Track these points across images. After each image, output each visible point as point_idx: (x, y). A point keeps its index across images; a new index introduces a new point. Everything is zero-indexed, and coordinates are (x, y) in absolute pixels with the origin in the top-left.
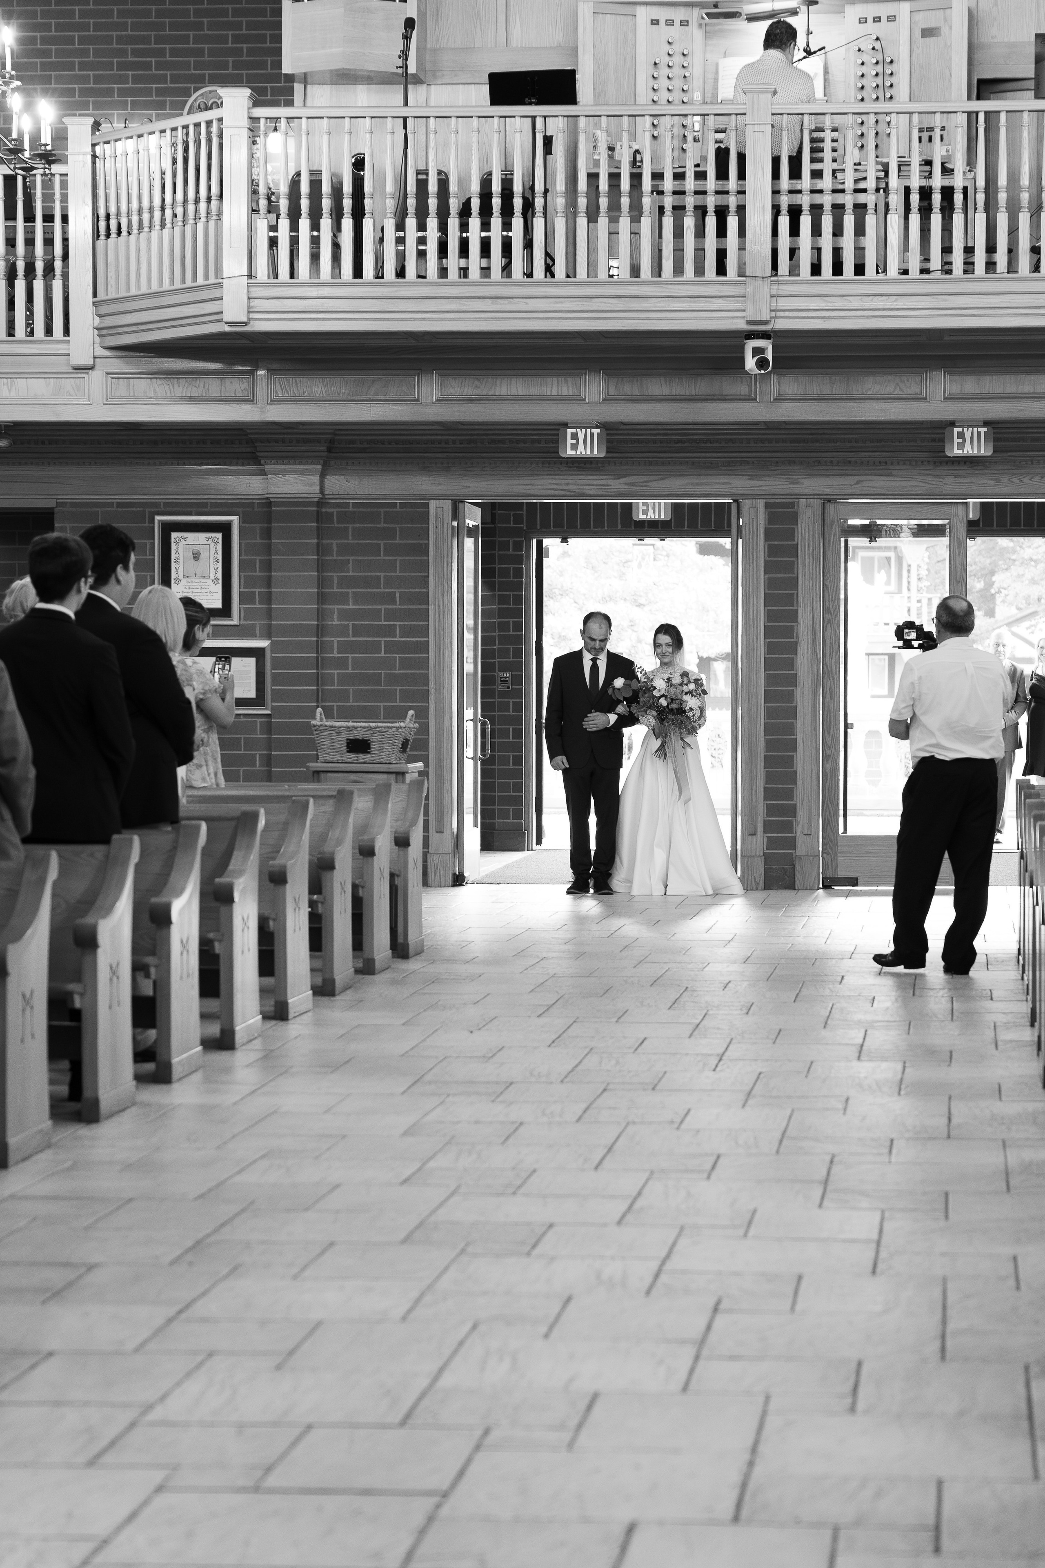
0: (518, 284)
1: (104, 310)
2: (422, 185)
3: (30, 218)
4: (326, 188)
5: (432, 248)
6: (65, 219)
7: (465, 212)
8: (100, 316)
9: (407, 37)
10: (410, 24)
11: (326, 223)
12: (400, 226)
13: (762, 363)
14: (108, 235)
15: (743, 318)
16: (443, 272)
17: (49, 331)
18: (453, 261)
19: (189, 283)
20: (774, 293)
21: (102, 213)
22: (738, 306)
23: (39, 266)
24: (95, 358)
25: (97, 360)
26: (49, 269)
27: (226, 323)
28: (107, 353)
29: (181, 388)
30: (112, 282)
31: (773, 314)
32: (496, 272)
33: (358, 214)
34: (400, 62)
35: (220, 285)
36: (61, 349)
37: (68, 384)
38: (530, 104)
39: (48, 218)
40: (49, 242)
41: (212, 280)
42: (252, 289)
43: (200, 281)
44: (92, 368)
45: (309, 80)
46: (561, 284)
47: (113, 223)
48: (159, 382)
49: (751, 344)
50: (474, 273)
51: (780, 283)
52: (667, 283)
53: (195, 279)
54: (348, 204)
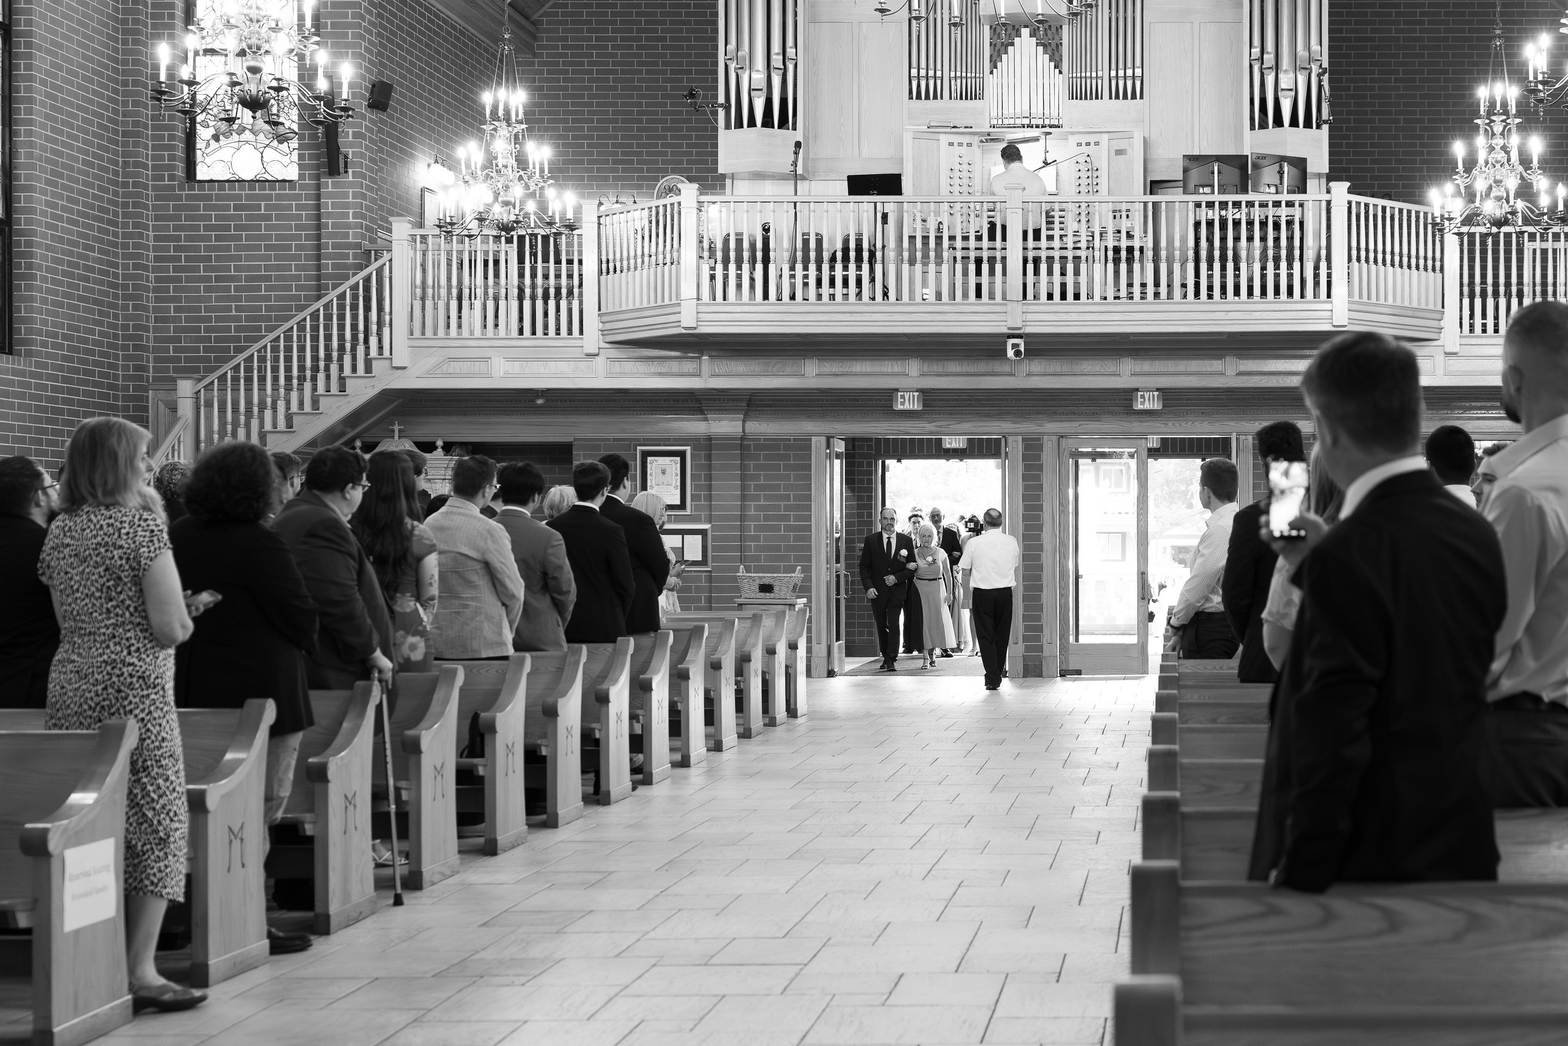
0: (866, 304)
1: (605, 319)
2: (806, 242)
3: (558, 262)
4: (746, 245)
5: (812, 281)
6: (580, 262)
7: (833, 259)
8: (603, 323)
9: (796, 153)
10: (798, 144)
11: (746, 267)
12: (792, 268)
13: (1018, 353)
14: (608, 273)
15: (1005, 326)
16: (819, 297)
17: (570, 332)
18: (825, 289)
19: (659, 303)
20: (1025, 311)
21: (604, 259)
22: (1001, 318)
23: (564, 291)
24: (599, 349)
25: (601, 350)
26: (570, 293)
27: (684, 328)
28: (607, 346)
29: (655, 368)
30: (610, 302)
31: (1024, 324)
32: (852, 297)
33: (766, 261)
34: (792, 168)
35: (679, 305)
36: (578, 343)
37: (582, 365)
38: (873, 194)
39: (570, 262)
40: (570, 276)
41: (674, 301)
42: (699, 307)
43: (667, 302)
44: (597, 355)
45: (735, 177)
46: (892, 304)
47: (611, 265)
48: (640, 363)
50: (839, 298)
51: (1028, 305)
52: (959, 304)
53: (663, 301)
54: (759, 255)
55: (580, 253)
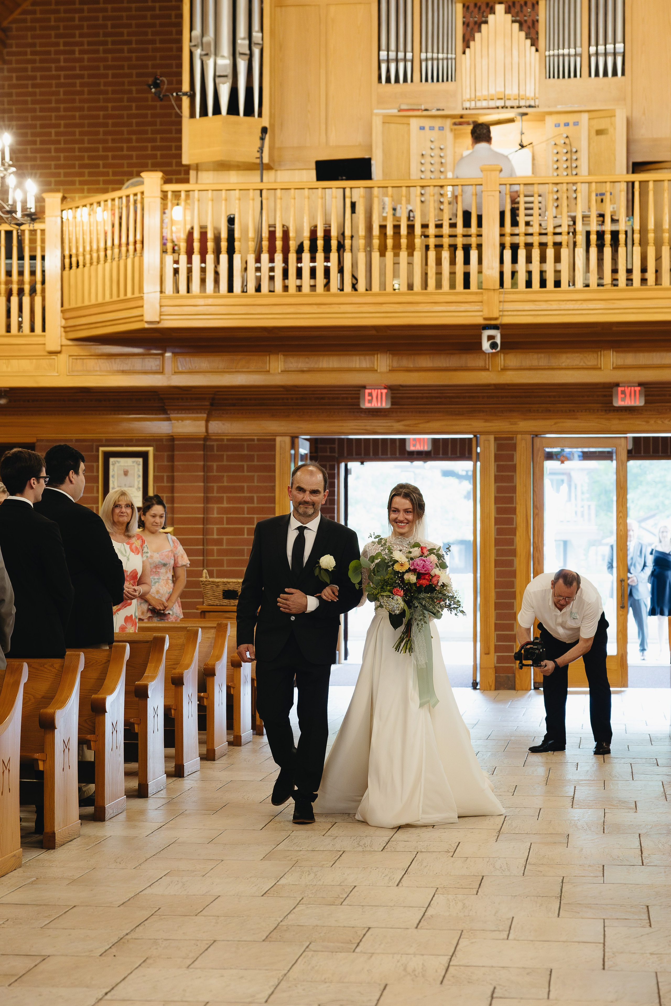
0: (334, 295)
1: (68, 315)
2: (272, 234)
3: (21, 257)
4: (210, 235)
5: (278, 274)
6: (43, 258)
7: (300, 250)
8: (66, 319)
9: (262, 139)
10: (264, 130)
11: (210, 257)
12: (258, 260)
13: (494, 345)
14: (71, 267)
15: (481, 316)
16: (286, 288)
17: (32, 330)
18: (292, 281)
19: (122, 297)
20: (502, 299)
21: (67, 253)
22: (477, 308)
23: (27, 288)
24: (62, 346)
25: (63, 348)
26: (33, 289)
27: (146, 322)
28: (70, 343)
29: (117, 364)
30: (73, 297)
31: (501, 313)
32: (320, 287)
33: (231, 251)
34: (258, 155)
35: (142, 298)
36: (40, 340)
37: (44, 363)
38: (342, 180)
39: (33, 258)
40: (33, 273)
41: (137, 295)
42: (163, 300)
43: (129, 295)
44: (60, 352)
45: (199, 168)
46: (362, 295)
47: (74, 260)
48: (102, 361)
49: (486, 333)
50: (306, 289)
51: (505, 293)
52: (431, 294)
53: (126, 294)
54: (224, 245)
55: (43, 249)
